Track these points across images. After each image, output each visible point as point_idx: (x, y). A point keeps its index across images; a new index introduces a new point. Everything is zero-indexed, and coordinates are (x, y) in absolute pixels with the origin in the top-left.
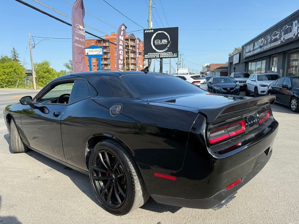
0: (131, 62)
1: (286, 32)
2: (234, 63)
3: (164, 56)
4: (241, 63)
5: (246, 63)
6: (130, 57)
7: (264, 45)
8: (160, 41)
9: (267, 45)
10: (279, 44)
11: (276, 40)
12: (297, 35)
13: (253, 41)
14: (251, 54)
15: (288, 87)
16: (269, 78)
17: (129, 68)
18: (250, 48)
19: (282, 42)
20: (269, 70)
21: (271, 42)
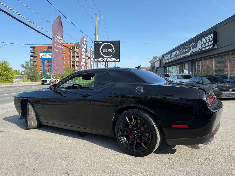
0: (77, 64)
1: (194, 47)
2: (156, 67)
3: (110, 61)
4: (161, 67)
5: (165, 68)
6: (76, 60)
7: (178, 55)
8: (107, 49)
9: (180, 55)
10: (189, 55)
11: (187, 52)
12: (201, 49)
13: (171, 52)
14: (169, 61)
15: (200, 83)
16: (184, 77)
17: (75, 68)
18: (168, 57)
19: (191, 53)
20: (182, 72)
21: (184, 53)
